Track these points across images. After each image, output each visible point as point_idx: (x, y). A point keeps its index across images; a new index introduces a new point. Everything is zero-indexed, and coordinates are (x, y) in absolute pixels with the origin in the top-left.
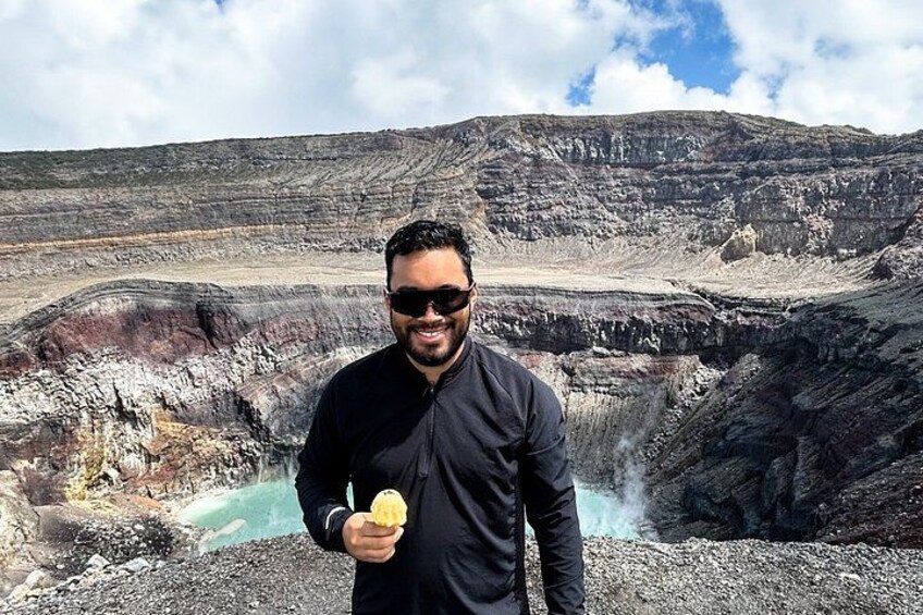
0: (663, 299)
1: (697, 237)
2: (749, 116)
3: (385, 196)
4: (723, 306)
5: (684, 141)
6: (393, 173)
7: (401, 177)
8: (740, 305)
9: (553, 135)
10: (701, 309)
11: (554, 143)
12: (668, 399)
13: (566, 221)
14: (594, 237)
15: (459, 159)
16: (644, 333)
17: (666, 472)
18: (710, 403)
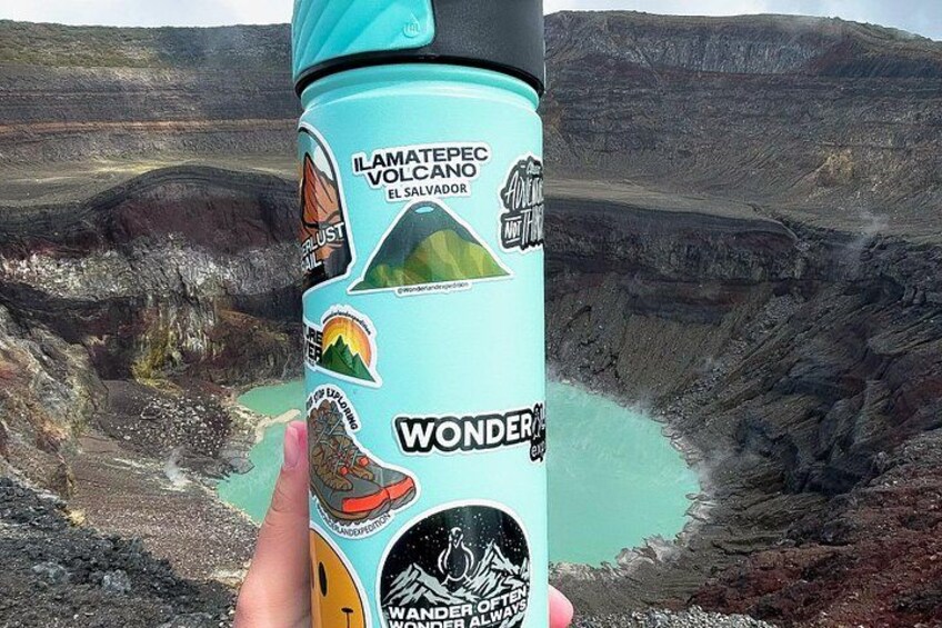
0: (742, 225)
2: (867, 26)
4: (806, 237)
5: (788, 51)
8: (825, 237)
9: (642, 36)
10: (781, 238)
11: (643, 46)
12: (733, 330)
13: (647, 133)
16: (718, 258)
17: (721, 403)
18: (777, 339)
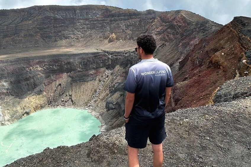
0: (95, 54)
1: (102, 37)
2: (111, 6)
3: (4, 31)
4: (110, 54)
5: (96, 13)
6: (6, 23)
7: (10, 24)
8: (114, 53)
9: (59, 11)
10: (105, 55)
11: (60, 13)
12: (99, 80)
13: (66, 35)
14: (75, 39)
15: (30, 18)
16: (91, 63)
17: (101, 99)
18: (110, 79)
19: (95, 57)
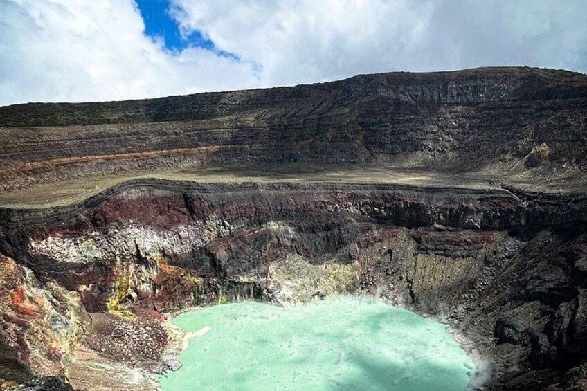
0: (483, 193)
1: (507, 152)
2: (545, 70)
3: (299, 126)
4: (525, 198)
5: (499, 88)
6: (304, 112)
7: (309, 114)
8: (537, 198)
9: (408, 85)
10: (509, 200)
11: (409, 91)
12: (486, 260)
13: (417, 141)
14: (436, 152)
15: (346, 102)
17: (483, 309)
18: (515, 264)
19: (481, 200)
